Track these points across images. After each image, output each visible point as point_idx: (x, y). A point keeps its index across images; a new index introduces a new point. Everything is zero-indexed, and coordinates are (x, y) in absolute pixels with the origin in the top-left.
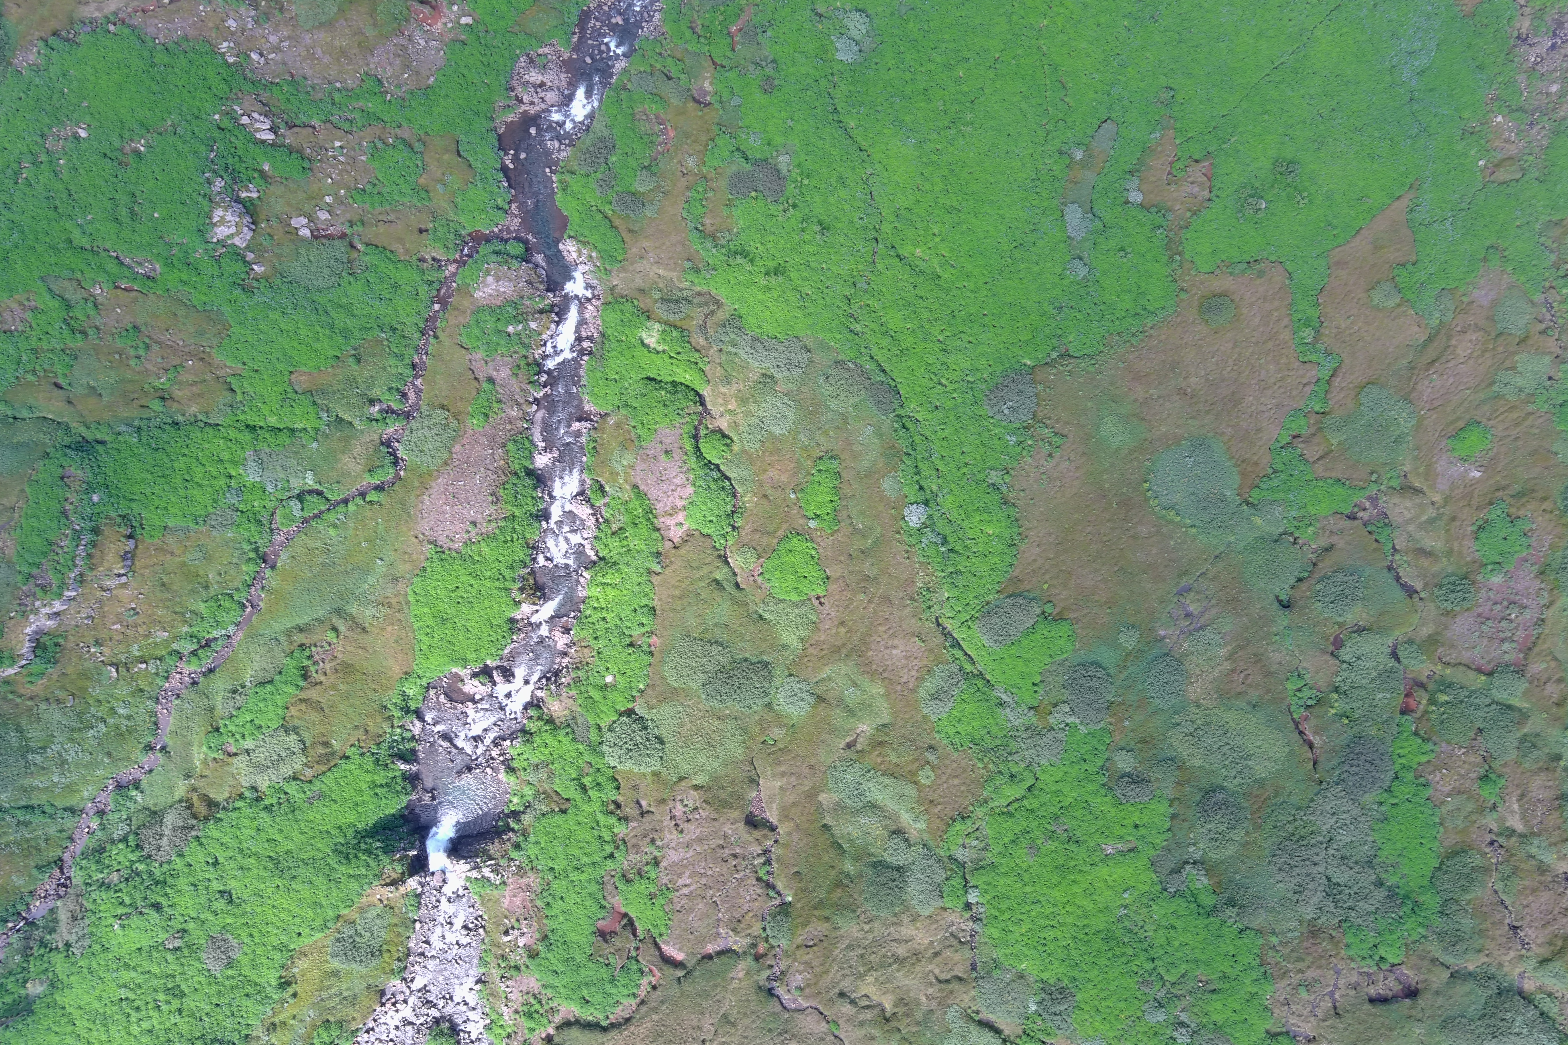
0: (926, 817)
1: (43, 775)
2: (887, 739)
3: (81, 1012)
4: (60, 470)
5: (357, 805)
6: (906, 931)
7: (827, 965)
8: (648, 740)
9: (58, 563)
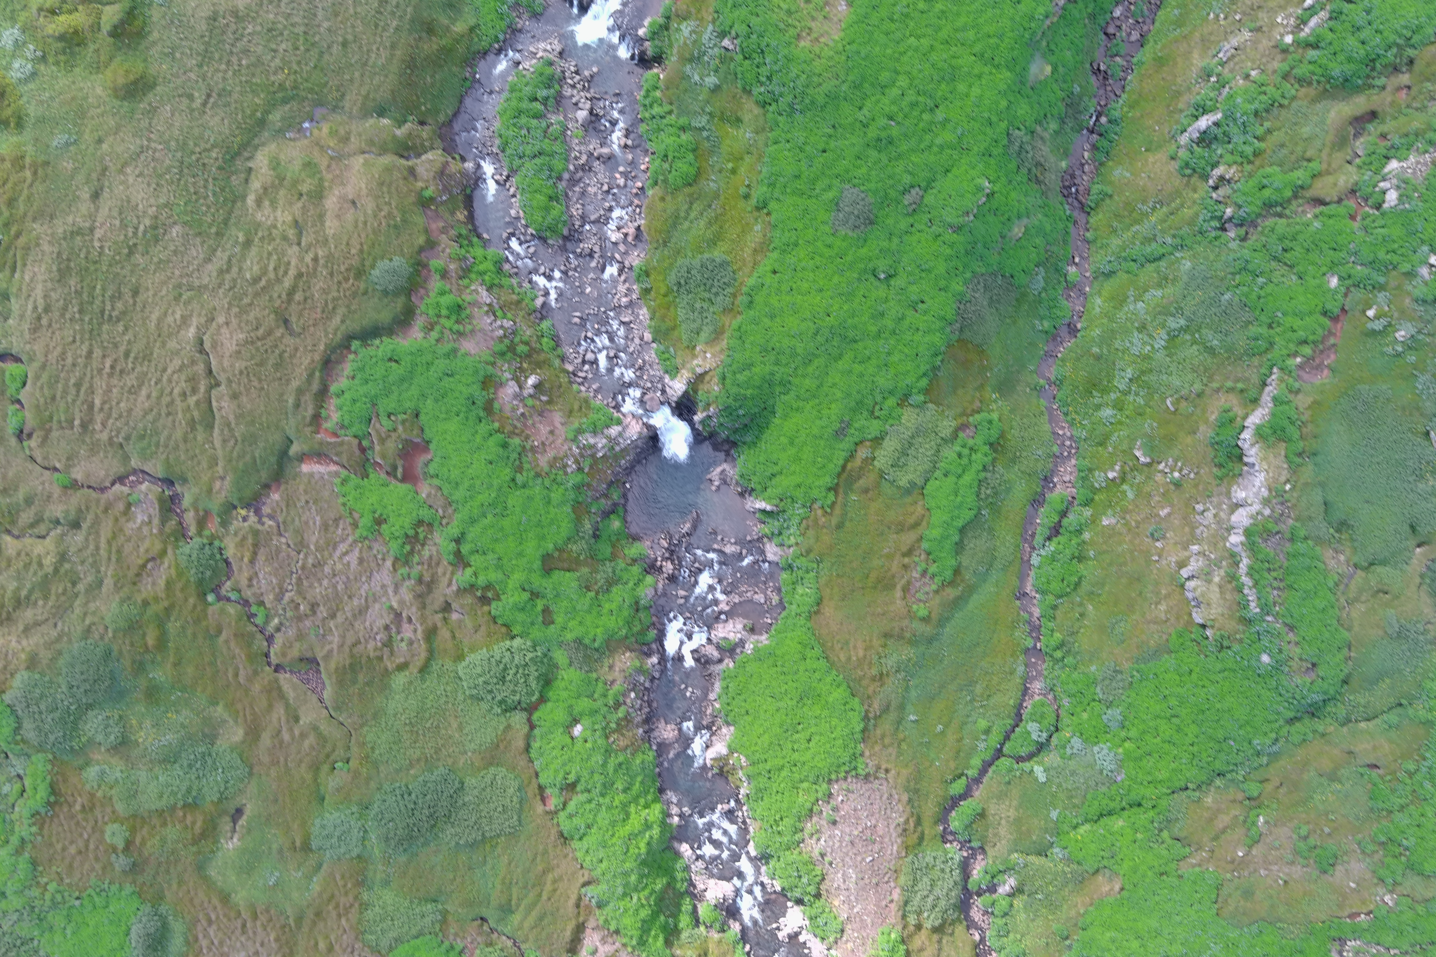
0: (88, 787)
1: (1158, 305)
2: (194, 849)
3: (976, 71)
4: (1321, 673)
5: (792, 443)
6: (34, 641)
7: (114, 550)
8: (490, 692)
9: (1269, 570)
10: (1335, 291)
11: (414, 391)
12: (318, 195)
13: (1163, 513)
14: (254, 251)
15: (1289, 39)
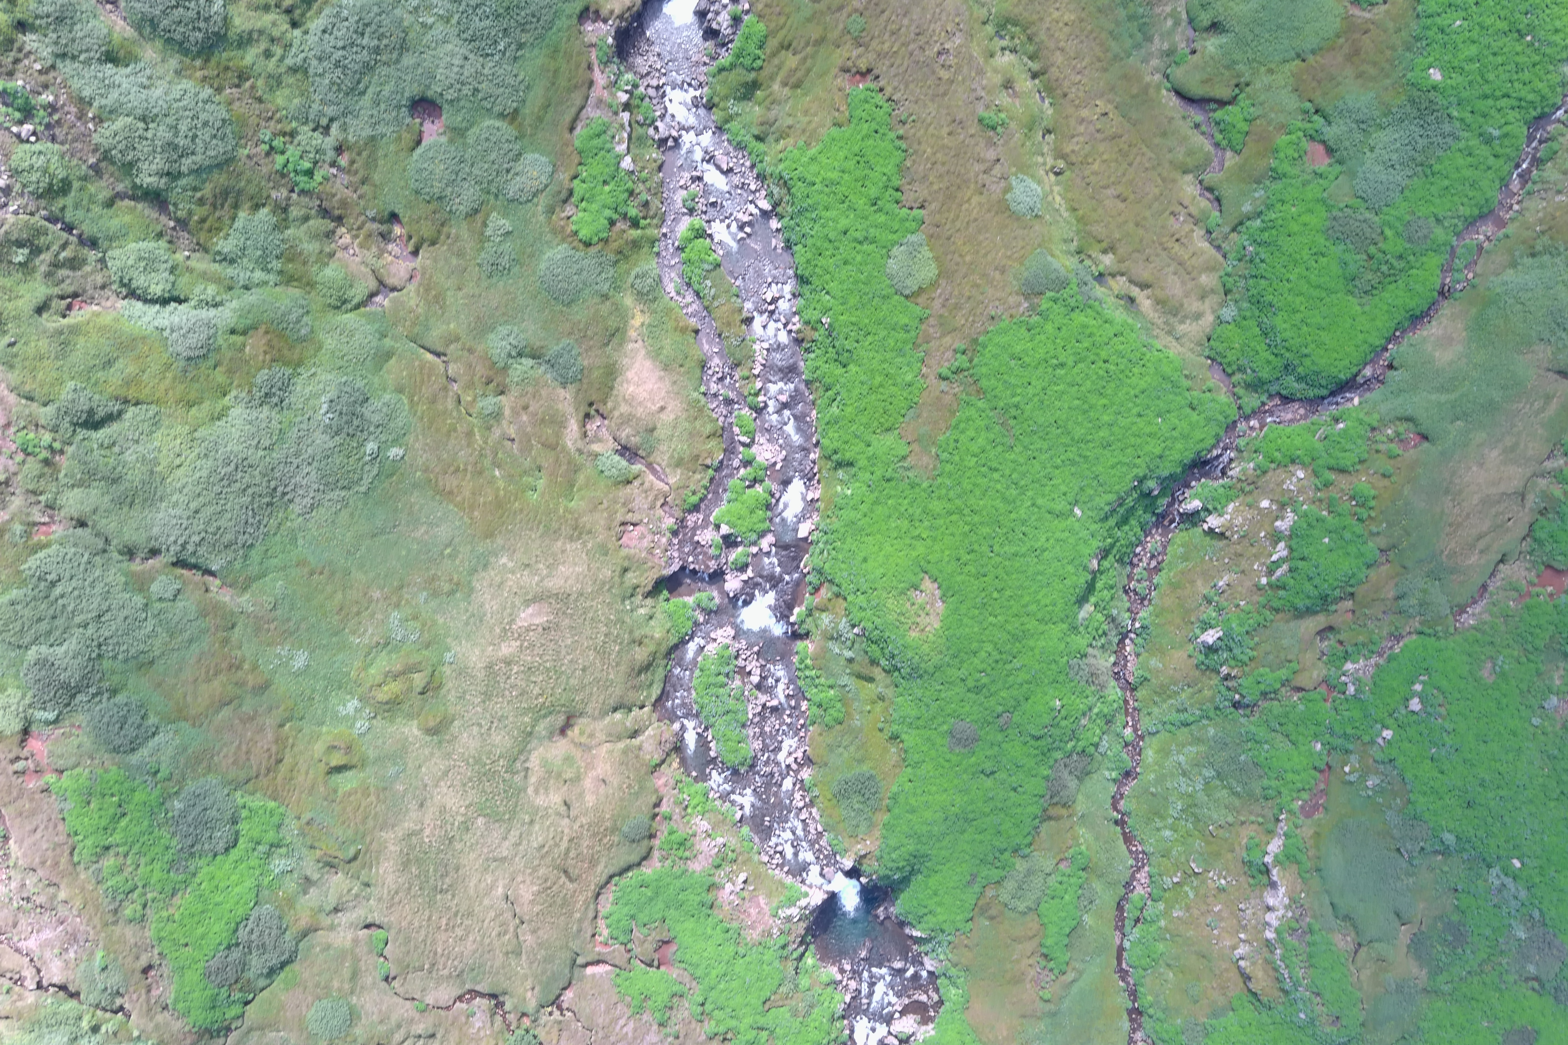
9: (1296, 956)
10: (1320, 754)
11: (661, 905)
12: (577, 779)
13: (1216, 909)
14: (537, 827)
15: (1264, 581)
